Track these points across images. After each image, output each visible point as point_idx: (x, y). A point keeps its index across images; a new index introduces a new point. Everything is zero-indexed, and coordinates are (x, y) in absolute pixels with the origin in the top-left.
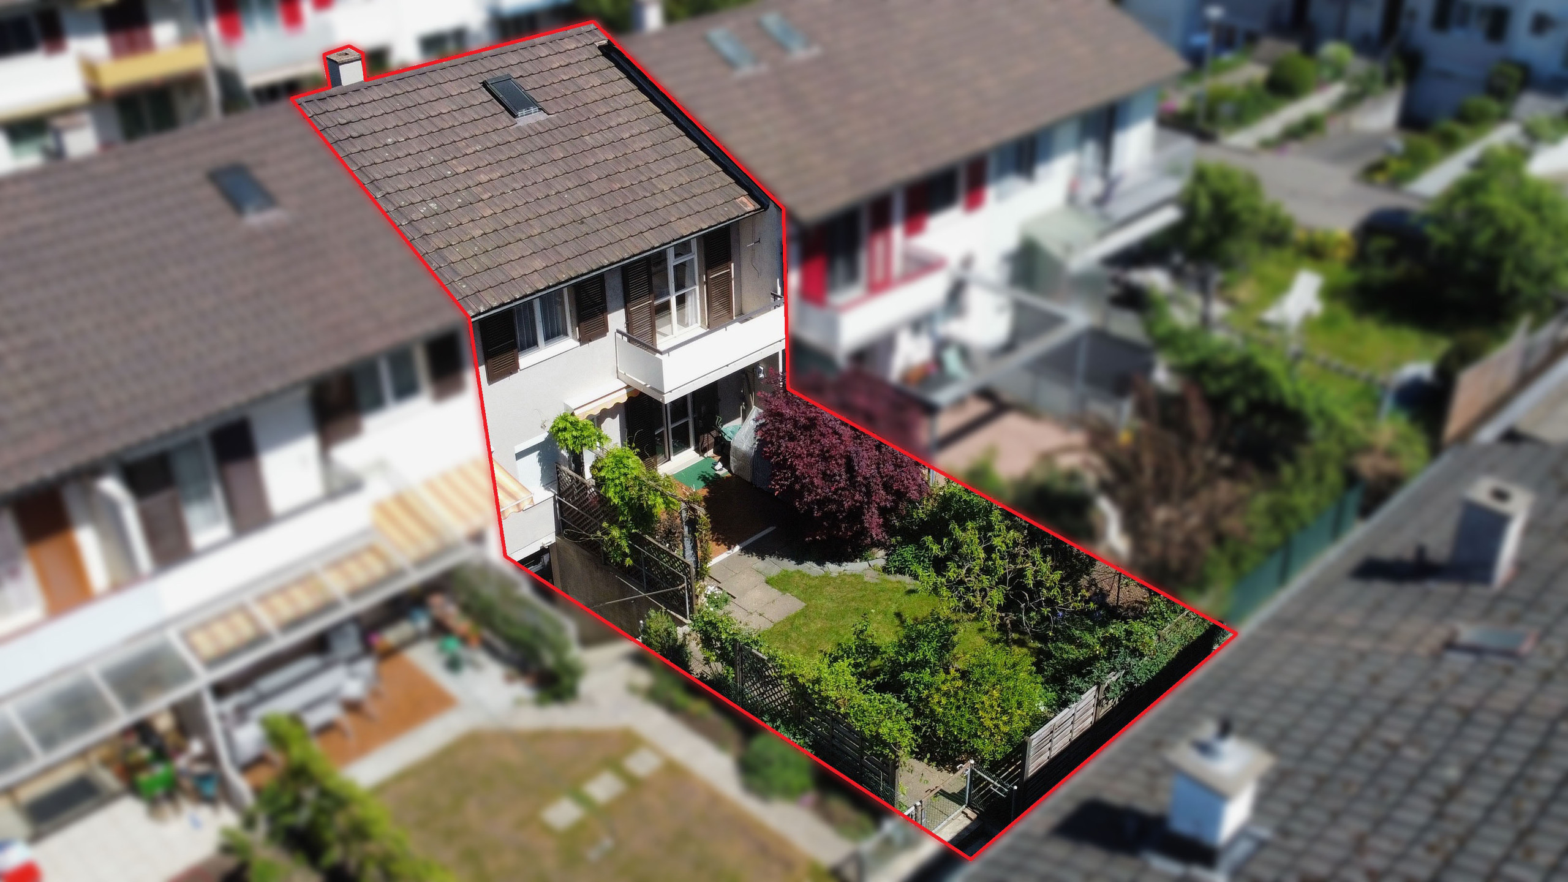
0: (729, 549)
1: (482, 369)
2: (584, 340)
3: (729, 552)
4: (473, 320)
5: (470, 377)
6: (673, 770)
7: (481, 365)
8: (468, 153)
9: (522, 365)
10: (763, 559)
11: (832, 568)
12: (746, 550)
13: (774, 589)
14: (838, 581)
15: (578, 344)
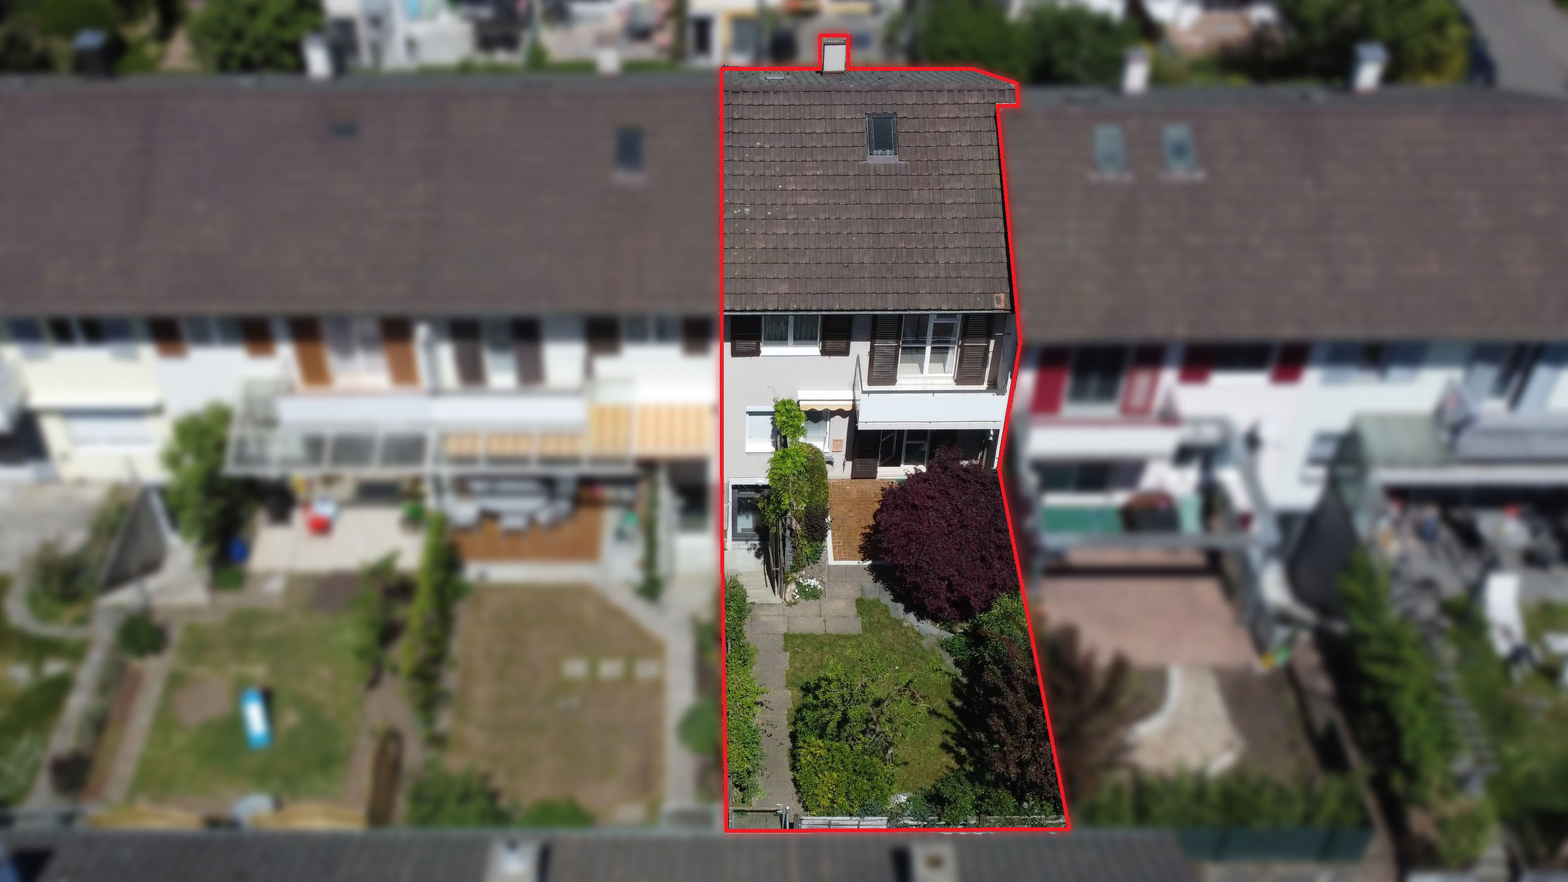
0: (863, 560)
1: (727, 346)
2: (824, 352)
3: (860, 562)
4: (726, 313)
5: (715, 348)
6: (657, 687)
7: (727, 341)
8: (808, 174)
9: (762, 354)
10: (875, 582)
11: (911, 617)
12: (872, 568)
13: (855, 608)
14: (903, 631)
15: (820, 354)
